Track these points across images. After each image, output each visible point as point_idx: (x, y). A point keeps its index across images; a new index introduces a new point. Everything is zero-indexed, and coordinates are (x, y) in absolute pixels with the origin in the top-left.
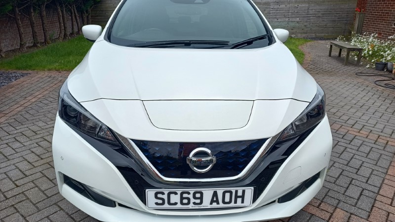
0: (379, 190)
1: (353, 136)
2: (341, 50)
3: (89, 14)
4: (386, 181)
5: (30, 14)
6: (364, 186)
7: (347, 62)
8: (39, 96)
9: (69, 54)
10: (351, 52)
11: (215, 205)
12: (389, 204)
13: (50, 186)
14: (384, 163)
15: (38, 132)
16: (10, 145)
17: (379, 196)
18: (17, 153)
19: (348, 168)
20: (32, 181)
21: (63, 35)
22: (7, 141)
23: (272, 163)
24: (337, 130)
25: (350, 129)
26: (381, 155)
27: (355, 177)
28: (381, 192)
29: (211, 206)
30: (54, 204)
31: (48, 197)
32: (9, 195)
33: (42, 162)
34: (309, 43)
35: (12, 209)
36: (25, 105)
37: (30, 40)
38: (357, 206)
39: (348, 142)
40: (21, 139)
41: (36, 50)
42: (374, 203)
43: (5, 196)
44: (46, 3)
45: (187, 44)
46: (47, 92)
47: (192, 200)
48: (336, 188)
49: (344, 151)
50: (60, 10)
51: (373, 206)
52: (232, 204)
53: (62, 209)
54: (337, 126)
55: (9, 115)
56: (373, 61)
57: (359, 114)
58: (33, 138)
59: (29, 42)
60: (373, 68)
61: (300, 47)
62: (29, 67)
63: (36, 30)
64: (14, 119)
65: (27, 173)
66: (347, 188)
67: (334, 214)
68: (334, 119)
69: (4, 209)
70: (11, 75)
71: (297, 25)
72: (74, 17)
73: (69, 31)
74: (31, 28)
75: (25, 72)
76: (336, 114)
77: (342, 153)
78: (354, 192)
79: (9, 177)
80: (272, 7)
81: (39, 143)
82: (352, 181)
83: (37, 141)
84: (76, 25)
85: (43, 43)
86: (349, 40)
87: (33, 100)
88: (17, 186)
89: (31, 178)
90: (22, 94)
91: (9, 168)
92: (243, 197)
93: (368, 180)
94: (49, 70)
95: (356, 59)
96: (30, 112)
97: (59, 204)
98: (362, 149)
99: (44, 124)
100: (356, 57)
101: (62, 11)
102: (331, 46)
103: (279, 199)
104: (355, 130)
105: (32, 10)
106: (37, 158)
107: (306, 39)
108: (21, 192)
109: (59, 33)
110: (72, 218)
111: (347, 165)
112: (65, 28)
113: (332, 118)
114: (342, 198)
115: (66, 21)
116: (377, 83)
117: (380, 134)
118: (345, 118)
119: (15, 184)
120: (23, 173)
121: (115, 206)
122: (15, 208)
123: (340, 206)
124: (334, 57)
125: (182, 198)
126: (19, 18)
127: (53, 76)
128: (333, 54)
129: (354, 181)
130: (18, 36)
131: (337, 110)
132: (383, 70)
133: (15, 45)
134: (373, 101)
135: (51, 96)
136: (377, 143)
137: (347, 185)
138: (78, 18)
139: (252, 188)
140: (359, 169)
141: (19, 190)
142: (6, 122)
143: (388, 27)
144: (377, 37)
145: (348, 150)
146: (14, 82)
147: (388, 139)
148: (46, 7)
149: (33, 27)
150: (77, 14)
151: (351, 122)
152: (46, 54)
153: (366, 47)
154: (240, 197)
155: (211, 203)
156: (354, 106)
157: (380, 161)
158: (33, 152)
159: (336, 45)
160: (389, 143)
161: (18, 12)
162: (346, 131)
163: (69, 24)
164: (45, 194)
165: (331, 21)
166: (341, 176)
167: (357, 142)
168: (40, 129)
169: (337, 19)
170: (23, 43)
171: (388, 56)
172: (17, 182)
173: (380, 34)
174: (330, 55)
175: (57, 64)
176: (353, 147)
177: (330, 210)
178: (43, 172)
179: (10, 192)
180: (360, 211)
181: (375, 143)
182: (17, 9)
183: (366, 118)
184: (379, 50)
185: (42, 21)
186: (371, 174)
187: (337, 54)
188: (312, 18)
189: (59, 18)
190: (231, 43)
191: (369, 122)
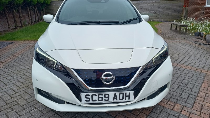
0: (198, 94)
1: (184, 69)
2: (176, 26)
3: (44, 11)
4: (201, 90)
5: (13, 12)
6: (190, 93)
7: (180, 32)
8: (20, 54)
9: (35, 32)
10: (181, 27)
11: (115, 101)
12: (203, 101)
13: (29, 97)
14: (200, 81)
15: (21, 71)
16: (7, 78)
17: (197, 97)
18: (10, 81)
19: (182, 84)
20: (20, 95)
21: (30, 22)
22: (5, 76)
23: (143, 79)
24: (176, 66)
25: (182, 65)
26: (198, 77)
27: (185, 88)
28: (199, 95)
29: (113, 101)
30: (32, 106)
31: (29, 103)
32: (8, 102)
33: (24, 86)
34: (160, 24)
35: (10, 109)
36: (13, 58)
37: (13, 25)
38: (187, 102)
39: (181, 72)
40: (13, 75)
41: (16, 30)
42: (195, 100)
43: (6, 103)
44: (21, 6)
45: (98, 23)
46: (24, 51)
47: (104, 98)
48: (176, 94)
49: (179, 76)
50: (28, 9)
51: (195, 102)
52: (124, 100)
53: (36, 108)
54: (175, 64)
55: (5, 63)
56: (193, 31)
57: (187, 58)
58: (18, 74)
59: (12, 26)
60: (194, 35)
61: (155, 26)
62: (14, 39)
63: (16, 20)
64: (8, 65)
65: (17, 91)
66: (181, 94)
67: (175, 106)
68: (174, 61)
69: (6, 109)
70: (4, 43)
71: (154, 14)
72: (36, 13)
73: (34, 20)
74: (13, 19)
75: (12, 41)
76: (175, 58)
77: (178, 77)
78: (185, 96)
79: (7, 94)
80: (140, 5)
81: (22, 77)
82: (184, 91)
83: (21, 75)
84: (37, 17)
85: (20, 27)
86: (180, 21)
87: (17, 56)
88: (12, 98)
89: (19, 94)
90: (11, 53)
91: (7, 89)
92: (129, 96)
93: (192, 90)
94: (24, 40)
95: (185, 31)
96: (16, 61)
97: (34, 106)
98: (188, 75)
99: (24, 67)
100: (184, 30)
101: (30, 10)
102: (171, 25)
103: (147, 97)
104: (185, 66)
105: (14, 9)
106: (21, 84)
107: (159, 22)
108: (14, 100)
109: (28, 21)
110: (42, 112)
111: (181, 83)
112: (31, 19)
113: (173, 60)
114: (179, 98)
115: (32, 15)
116: (196, 42)
117: (198, 67)
118: (180, 60)
119: (11, 97)
120: (14, 91)
121: (65, 104)
122: (12, 108)
123: (178, 102)
124: (173, 30)
125: (99, 98)
126: (7, 13)
127: (27, 43)
128: (172, 29)
129: (185, 90)
130: (7, 23)
131: (175, 56)
132: (198, 36)
133: (5, 28)
134: (194, 52)
135: (26, 53)
136: (196, 72)
137: (181, 92)
138: (38, 13)
139: (134, 91)
140: (187, 85)
141: (13, 100)
142: (3, 67)
143: (200, 14)
144: (195, 20)
145: (181, 75)
146: (6, 47)
147: (202, 70)
148: (21, 8)
149: (14, 18)
150: (38, 11)
151: (183, 62)
152: (22, 32)
153: (189, 25)
154: (127, 96)
155: (113, 100)
156: (184, 54)
157: (198, 80)
158: (19, 81)
159: (174, 24)
160: (202, 72)
161: (6, 10)
162: (180, 66)
163: (33, 17)
164: (27, 101)
165: (171, 12)
166: (178, 88)
167: (186, 72)
168: (22, 70)
169: (174, 11)
170: (9, 27)
171: (201, 29)
172: (12, 96)
173: (196, 18)
174: (171, 29)
175: (29, 37)
176: (184, 74)
177: (173, 104)
178: (25, 90)
179: (8, 101)
180: (188, 104)
181: (195, 72)
182: (6, 9)
183: (190, 60)
184: (196, 26)
185: (19, 15)
186: (193, 87)
187: (175, 29)
188: (161, 11)
189: (28, 14)
190: (120, 22)
191: (192, 62)
